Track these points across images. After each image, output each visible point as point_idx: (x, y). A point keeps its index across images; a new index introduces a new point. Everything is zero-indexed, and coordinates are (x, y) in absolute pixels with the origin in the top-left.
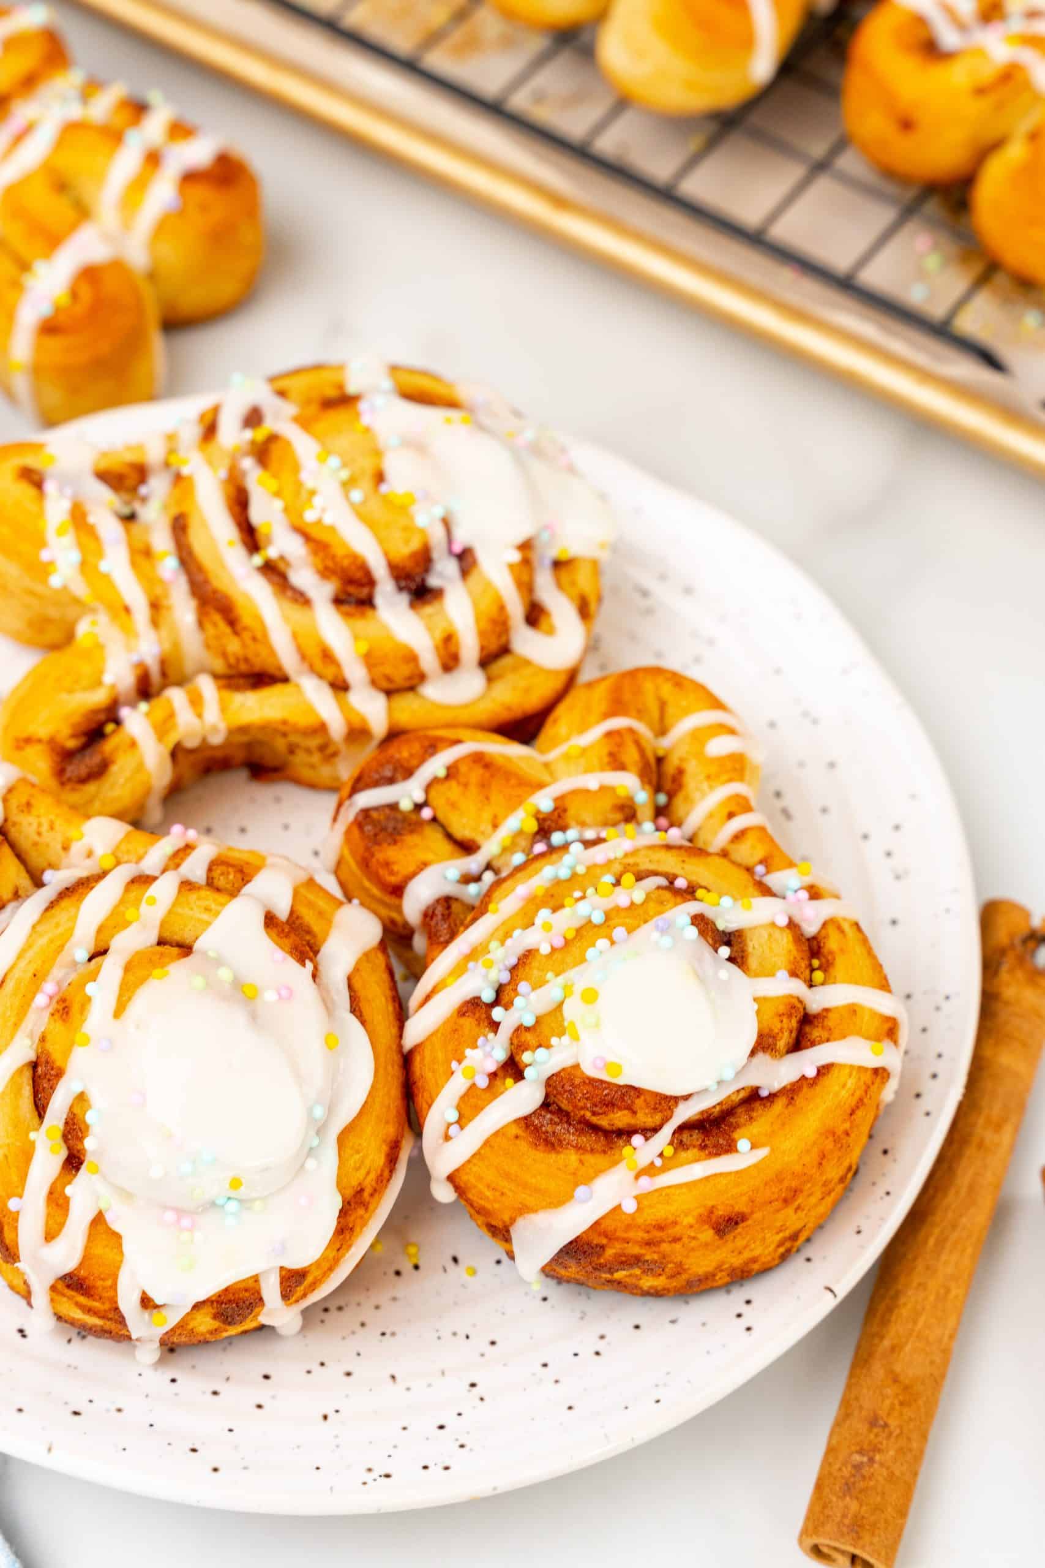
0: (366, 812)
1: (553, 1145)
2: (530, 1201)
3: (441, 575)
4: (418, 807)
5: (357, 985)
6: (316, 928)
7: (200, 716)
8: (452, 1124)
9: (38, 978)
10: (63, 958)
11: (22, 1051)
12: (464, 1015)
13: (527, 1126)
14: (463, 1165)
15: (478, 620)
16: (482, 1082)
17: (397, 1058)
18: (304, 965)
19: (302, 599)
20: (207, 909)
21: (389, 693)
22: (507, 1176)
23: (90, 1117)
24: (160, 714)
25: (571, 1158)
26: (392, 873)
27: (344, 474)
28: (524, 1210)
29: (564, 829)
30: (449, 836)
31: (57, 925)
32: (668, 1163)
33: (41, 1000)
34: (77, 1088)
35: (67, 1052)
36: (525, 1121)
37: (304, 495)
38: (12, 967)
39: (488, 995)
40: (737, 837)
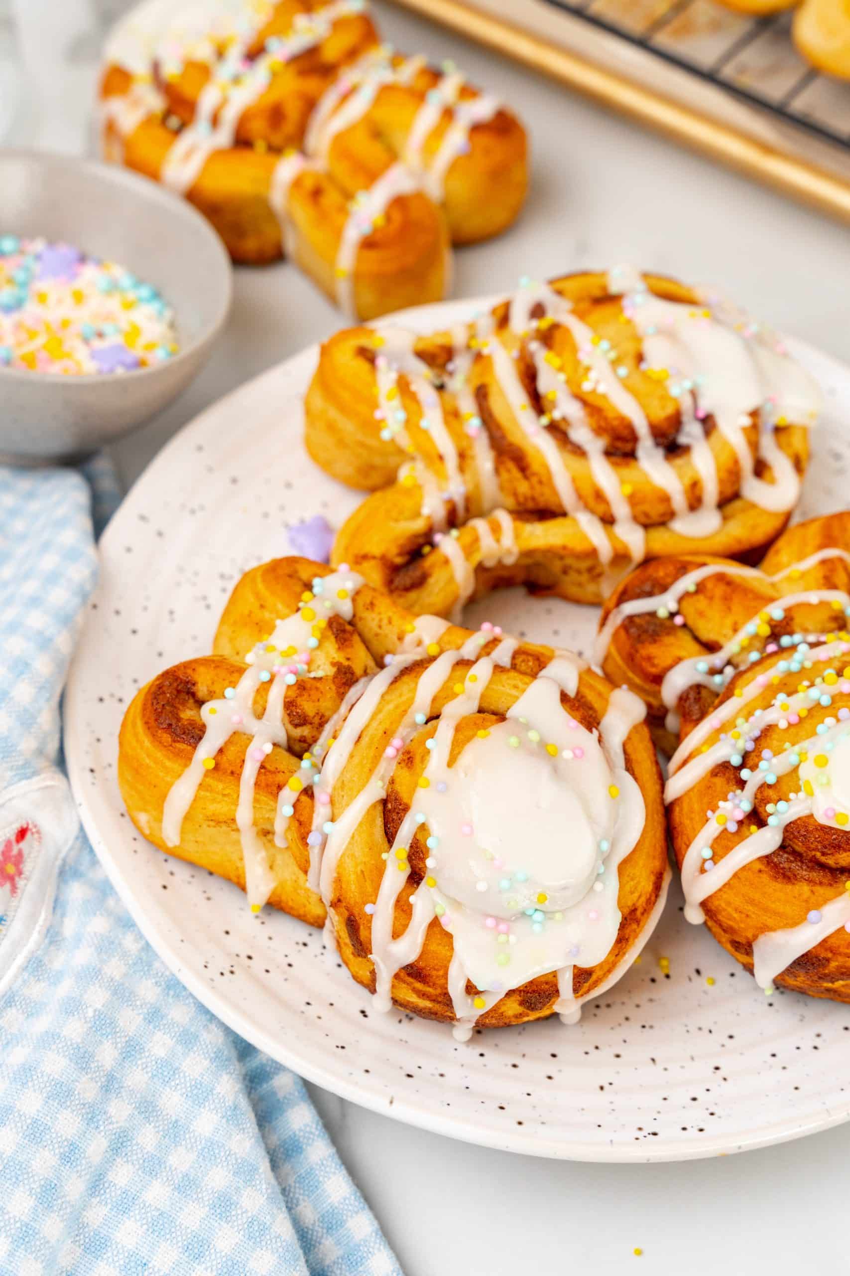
0: (631, 619)
1: (789, 878)
2: (770, 922)
3: (689, 435)
4: (672, 615)
5: (630, 750)
6: (597, 705)
7: (498, 541)
8: (707, 860)
9: (387, 735)
10: (407, 720)
11: (375, 790)
12: (716, 775)
13: (768, 863)
14: (716, 893)
15: (718, 470)
16: (733, 827)
17: (660, 809)
18: (591, 731)
19: (579, 451)
20: (516, 687)
21: (646, 527)
22: (751, 902)
23: (431, 843)
24: (468, 539)
25: (804, 889)
26: (654, 665)
27: (613, 355)
28: (765, 929)
29: (791, 633)
30: (697, 639)
31: (401, 695)
33: (390, 751)
34: (420, 819)
35: (412, 791)
36: (767, 860)
37: (581, 371)
38: (367, 726)
39: (736, 759)
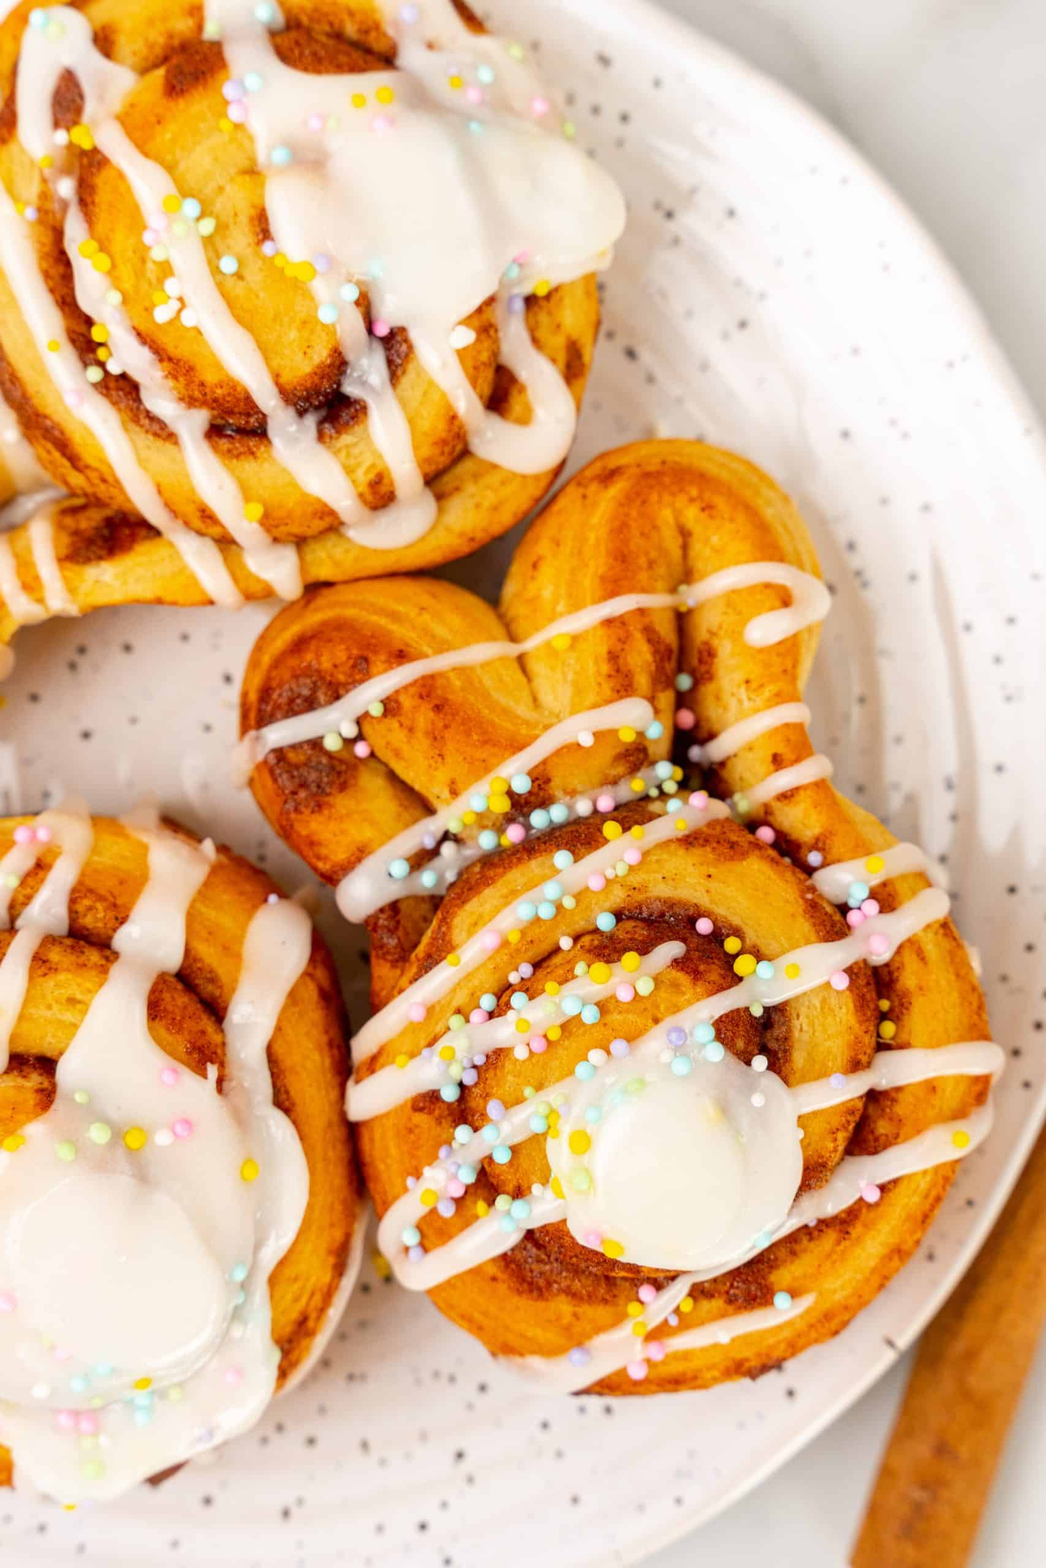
0: (280, 753)
1: (540, 1289)
3: (364, 383)
4: (349, 743)
5: (279, 1049)
6: (221, 972)
8: (412, 1245)
12: (420, 1110)
13: (507, 1266)
14: (429, 1290)
15: (416, 448)
16: (447, 1210)
17: (339, 1133)
18: (205, 1076)
19: (163, 432)
20: (72, 1001)
21: (300, 542)
22: (484, 1313)
25: (563, 1306)
27: (207, 226)
29: (545, 803)
30: (394, 777)
32: (686, 1322)
36: (505, 1259)
37: (151, 270)
39: (450, 1094)
40: (786, 796)
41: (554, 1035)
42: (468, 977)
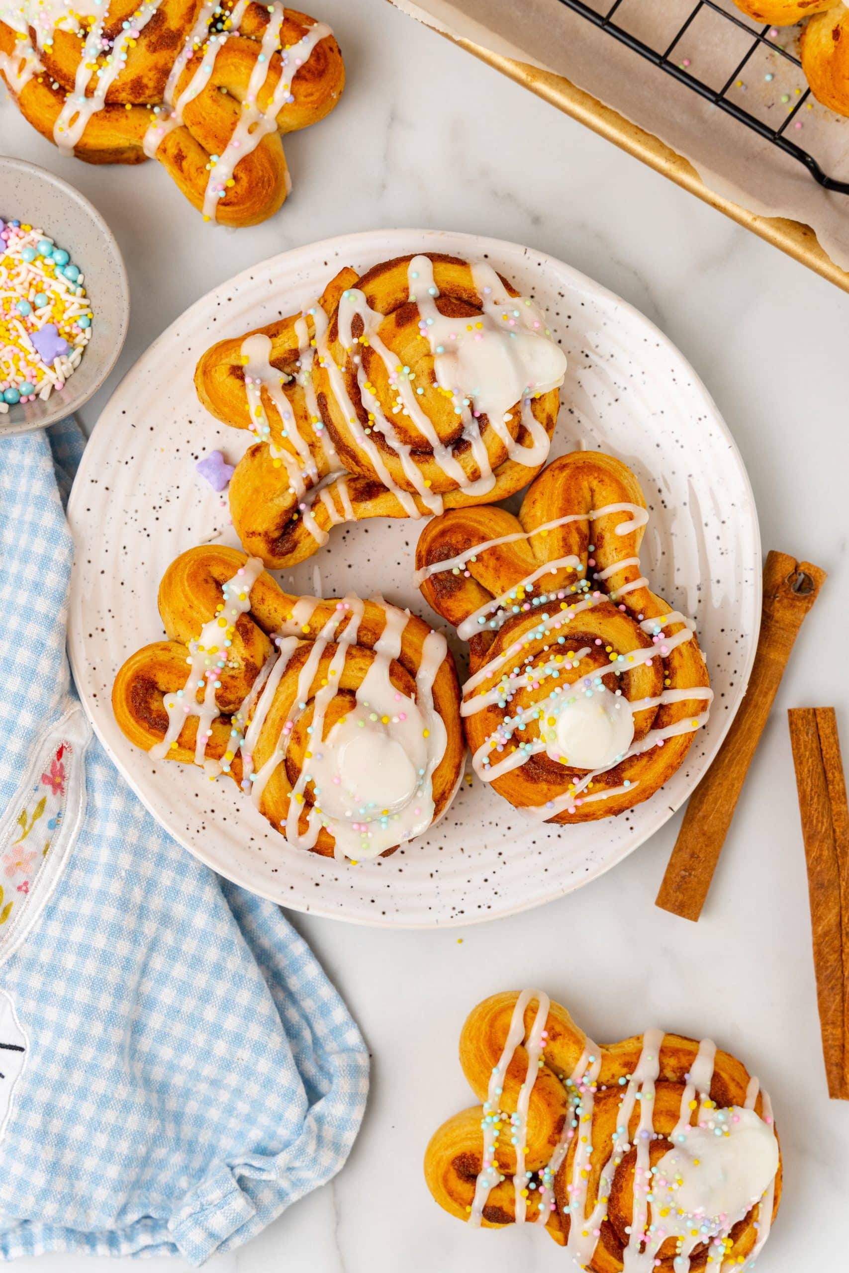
0: (435, 575)
1: (535, 780)
2: (525, 801)
3: (470, 435)
4: (462, 571)
5: (436, 689)
6: (414, 659)
8: (486, 763)
9: (283, 718)
10: (294, 707)
11: (279, 755)
12: (490, 711)
13: (523, 770)
14: (493, 781)
15: (489, 458)
16: (500, 749)
17: (457, 721)
18: (410, 697)
19: (393, 453)
20: (361, 669)
21: (443, 494)
23: (316, 791)
25: (544, 786)
26: (452, 616)
27: (412, 376)
28: (522, 804)
29: (538, 595)
30: (480, 588)
31: (288, 688)
32: (590, 792)
33: (285, 731)
34: (308, 779)
35: (301, 760)
36: (522, 768)
37: (391, 394)
38: (270, 711)
39: (502, 705)
40: (630, 593)
41: (542, 682)
42: (509, 661)
